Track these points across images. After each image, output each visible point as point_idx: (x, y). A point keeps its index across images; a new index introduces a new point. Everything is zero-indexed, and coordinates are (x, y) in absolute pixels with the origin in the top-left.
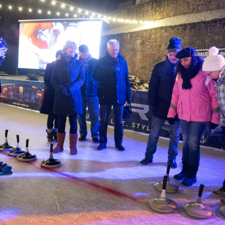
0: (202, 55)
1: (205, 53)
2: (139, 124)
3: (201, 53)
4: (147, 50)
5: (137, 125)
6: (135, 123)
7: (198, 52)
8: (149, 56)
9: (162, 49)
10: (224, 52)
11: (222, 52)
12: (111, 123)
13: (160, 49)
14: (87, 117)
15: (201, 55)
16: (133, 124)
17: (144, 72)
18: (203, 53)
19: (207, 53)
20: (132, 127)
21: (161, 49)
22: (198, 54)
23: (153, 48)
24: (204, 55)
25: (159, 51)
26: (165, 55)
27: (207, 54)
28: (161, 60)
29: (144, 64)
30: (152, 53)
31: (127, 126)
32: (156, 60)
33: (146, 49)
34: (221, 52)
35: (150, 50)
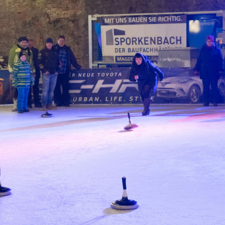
0: (135, 21)
1: (139, 18)
2: (136, 97)
3: (134, 18)
4: (7, 5)
5: (135, 98)
6: (132, 97)
7: (129, 18)
8: (13, 15)
9: (38, 3)
10: (163, 17)
11: (161, 18)
12: (106, 100)
13: (35, 5)
14: (75, 100)
15: (133, 21)
16: (130, 98)
17: (6, 42)
18: (136, 18)
19: (141, 18)
20: (130, 100)
21: (37, 5)
22: (129, 20)
23: (19, 3)
24: (138, 20)
25: (33, 8)
26: (45, 14)
27: (141, 20)
28: (38, 22)
29: (4, 29)
30: (18, 11)
31: (124, 100)
32: (30, 22)
33: (5, 4)
34: (159, 17)
35: (13, 6)
